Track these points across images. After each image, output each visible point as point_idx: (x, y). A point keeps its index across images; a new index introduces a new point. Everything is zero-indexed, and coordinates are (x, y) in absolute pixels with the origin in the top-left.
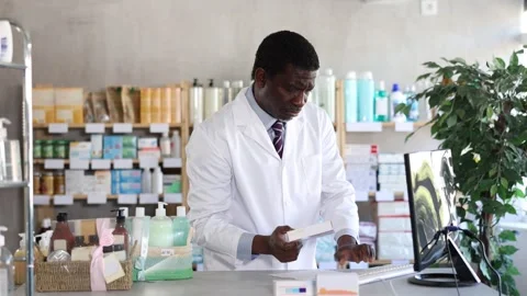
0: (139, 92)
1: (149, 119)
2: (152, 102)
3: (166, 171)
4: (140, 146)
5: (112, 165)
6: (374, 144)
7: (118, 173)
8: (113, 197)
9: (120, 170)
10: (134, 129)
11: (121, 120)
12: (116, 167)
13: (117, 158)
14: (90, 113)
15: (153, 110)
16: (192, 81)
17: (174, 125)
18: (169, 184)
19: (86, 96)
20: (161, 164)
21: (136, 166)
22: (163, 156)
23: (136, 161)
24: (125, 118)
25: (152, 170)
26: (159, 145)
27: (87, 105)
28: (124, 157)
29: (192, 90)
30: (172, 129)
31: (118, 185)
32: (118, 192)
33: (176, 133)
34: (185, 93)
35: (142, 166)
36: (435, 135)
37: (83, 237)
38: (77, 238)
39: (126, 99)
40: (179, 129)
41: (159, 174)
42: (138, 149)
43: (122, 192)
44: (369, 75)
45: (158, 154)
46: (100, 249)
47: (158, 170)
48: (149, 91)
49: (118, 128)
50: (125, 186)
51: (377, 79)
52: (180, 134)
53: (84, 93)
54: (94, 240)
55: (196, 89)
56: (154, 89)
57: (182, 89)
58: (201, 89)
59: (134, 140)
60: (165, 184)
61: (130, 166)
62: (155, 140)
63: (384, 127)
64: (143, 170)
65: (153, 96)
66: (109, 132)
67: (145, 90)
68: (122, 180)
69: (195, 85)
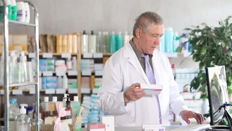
0: (56, 37)
1: (61, 51)
2: (62, 42)
3: (69, 77)
4: (56, 64)
5: (42, 74)
6: (173, 63)
7: (45, 78)
8: (42, 90)
9: (46, 77)
10: (53, 56)
11: (47, 52)
12: (44, 75)
13: (45, 70)
14: (31, 47)
15: (63, 46)
16: (83, 32)
17: (73, 54)
18: (71, 84)
19: (29, 39)
20: (67, 74)
21: (54, 75)
22: (68, 70)
23: (54, 72)
24: (49, 50)
25: (62, 77)
26: (66, 64)
27: (29, 44)
28: (48, 70)
29: (82, 36)
30: (73, 56)
31: (45, 84)
32: (45, 88)
33: (74, 58)
34: (79, 38)
35: (57, 74)
36: (195, 60)
37: (50, 112)
38: (47, 112)
39: (49, 41)
40: (76, 56)
41: (66, 79)
42: (55, 66)
43: (47, 88)
44: (171, 29)
45: (65, 68)
46: (59, 118)
47: (65, 76)
48: (61, 36)
49: (45, 55)
50: (49, 85)
51: (174, 31)
52: (77, 59)
53: (28, 37)
54: (55, 113)
55: (85, 36)
56: (63, 35)
57: (77, 36)
58: (87, 36)
59: (53, 61)
60: (69, 84)
61: (52, 75)
62: (64, 61)
63: (178, 55)
64: (58, 77)
65: (63, 39)
66: (41, 57)
67: (59, 36)
68: (47, 82)
69: (84, 33)
